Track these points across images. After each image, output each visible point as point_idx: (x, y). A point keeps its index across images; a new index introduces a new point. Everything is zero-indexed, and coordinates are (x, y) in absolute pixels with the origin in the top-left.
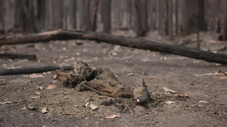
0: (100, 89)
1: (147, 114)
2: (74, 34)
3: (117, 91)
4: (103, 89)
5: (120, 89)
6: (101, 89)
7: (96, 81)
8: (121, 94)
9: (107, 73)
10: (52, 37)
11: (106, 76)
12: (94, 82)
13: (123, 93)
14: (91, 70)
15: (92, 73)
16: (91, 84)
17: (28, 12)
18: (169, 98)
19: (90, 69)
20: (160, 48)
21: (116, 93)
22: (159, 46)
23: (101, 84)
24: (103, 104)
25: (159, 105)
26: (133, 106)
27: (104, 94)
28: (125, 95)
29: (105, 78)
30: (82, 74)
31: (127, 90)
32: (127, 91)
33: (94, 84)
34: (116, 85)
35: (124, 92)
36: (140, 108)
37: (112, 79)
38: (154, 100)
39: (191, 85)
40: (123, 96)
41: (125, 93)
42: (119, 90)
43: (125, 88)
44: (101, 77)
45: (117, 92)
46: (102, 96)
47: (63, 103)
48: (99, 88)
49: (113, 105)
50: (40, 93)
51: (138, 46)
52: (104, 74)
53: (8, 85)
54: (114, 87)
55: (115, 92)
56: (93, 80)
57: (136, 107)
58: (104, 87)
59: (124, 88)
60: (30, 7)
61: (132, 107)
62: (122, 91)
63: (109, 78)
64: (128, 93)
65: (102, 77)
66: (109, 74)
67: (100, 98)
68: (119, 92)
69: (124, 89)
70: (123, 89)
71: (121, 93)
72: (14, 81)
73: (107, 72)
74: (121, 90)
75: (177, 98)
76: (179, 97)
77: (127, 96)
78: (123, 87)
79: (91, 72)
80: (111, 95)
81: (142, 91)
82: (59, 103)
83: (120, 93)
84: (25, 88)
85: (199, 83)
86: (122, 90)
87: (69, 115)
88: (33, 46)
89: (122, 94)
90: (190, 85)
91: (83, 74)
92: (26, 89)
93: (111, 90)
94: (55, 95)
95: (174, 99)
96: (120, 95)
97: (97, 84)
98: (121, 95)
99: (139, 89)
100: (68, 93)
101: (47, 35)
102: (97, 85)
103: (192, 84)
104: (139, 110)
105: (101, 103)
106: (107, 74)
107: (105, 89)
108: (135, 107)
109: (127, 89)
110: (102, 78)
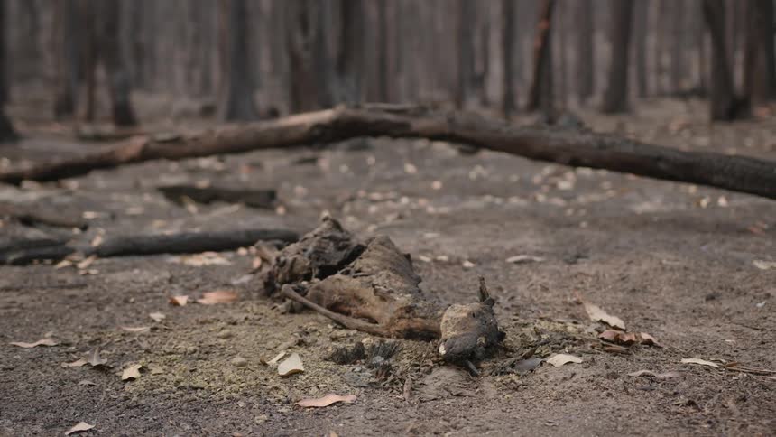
0: (350, 306)
1: (457, 395)
2: (384, 122)
3: (394, 315)
4: (359, 308)
5: (401, 308)
6: (352, 309)
7: (339, 280)
8: (404, 326)
9: (379, 254)
10: (317, 132)
11: (375, 265)
12: (333, 283)
13: (411, 323)
14: (347, 243)
15: (349, 252)
16: (323, 291)
17: (306, 47)
18: (574, 345)
19: (348, 240)
20: (662, 166)
21: (388, 320)
22: (659, 159)
23: (352, 290)
24: (331, 358)
25: (520, 366)
26: (423, 369)
27: (353, 326)
28: (418, 328)
29: (369, 270)
30: (306, 259)
31: (422, 314)
32: (424, 318)
33: (332, 292)
34: (392, 295)
35: (415, 319)
36: (447, 375)
37: (391, 274)
38: (513, 351)
39: (707, 299)
40: (410, 334)
41: (417, 323)
42: (399, 313)
43: (420, 305)
44: (357, 268)
45: (391, 318)
46: (343, 332)
47: (208, 349)
48: (347, 305)
49: (363, 361)
50: (163, 316)
51: (586, 161)
52: (368, 257)
53: (90, 287)
54: (386, 304)
55: (387, 318)
56: (330, 277)
57: (434, 370)
58: (361, 301)
59: (414, 304)
60: (312, 33)
61: (419, 370)
62: (407, 316)
63: (381, 272)
64: (427, 323)
65: (361, 266)
66: (388, 257)
67: (334, 339)
68: (400, 318)
69: (416, 311)
70: (409, 309)
71: (404, 323)
72: (120, 277)
73: (379, 250)
74: (403, 311)
75: (603, 345)
76: (617, 341)
77: (426, 334)
78: (410, 303)
79: (345, 251)
80: (375, 330)
81: (464, 318)
82: (195, 351)
83: (400, 323)
84: (132, 300)
85: (739, 293)
86: (407, 312)
87: (199, 390)
88: (313, 161)
89: (407, 328)
90: (704, 300)
91: (310, 258)
92: (133, 303)
93: (376, 313)
94: (202, 323)
95: (590, 349)
96: (402, 329)
97: (339, 290)
98: (405, 329)
99: (461, 311)
100: (246, 319)
101: (302, 125)
102: (341, 294)
103: (711, 298)
104: (439, 383)
105: (326, 356)
106: (378, 257)
107: (363, 310)
108: (430, 372)
109: (426, 309)
110: (359, 271)
